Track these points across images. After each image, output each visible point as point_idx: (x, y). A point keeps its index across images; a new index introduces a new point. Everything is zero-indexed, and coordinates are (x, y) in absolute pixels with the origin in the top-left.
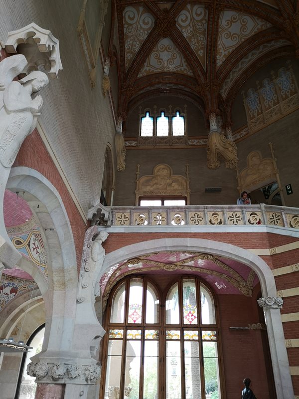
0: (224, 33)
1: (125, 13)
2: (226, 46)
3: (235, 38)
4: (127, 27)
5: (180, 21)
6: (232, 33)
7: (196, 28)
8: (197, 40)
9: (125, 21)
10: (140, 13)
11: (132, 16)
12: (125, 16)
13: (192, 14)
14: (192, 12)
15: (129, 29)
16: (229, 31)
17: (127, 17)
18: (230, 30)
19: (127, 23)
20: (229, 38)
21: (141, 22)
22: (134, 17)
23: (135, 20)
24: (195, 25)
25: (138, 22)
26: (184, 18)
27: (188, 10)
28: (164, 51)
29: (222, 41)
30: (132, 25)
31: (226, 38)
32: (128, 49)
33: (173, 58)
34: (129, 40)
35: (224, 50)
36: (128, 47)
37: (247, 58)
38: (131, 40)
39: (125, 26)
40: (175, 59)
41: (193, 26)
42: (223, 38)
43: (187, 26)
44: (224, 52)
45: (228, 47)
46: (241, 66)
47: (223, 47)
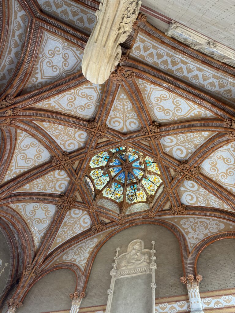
0: (177, 114)
1: (189, 203)
2: (190, 108)
3: (178, 102)
4: (200, 202)
5: (183, 156)
6: (175, 106)
7: (184, 141)
8: (194, 138)
10: (186, 190)
11: (190, 198)
12: (190, 204)
13: (173, 145)
14: (171, 146)
15: (201, 201)
16: (174, 110)
17: (191, 202)
18: (172, 110)
19: (197, 202)
20: (180, 108)
21: (192, 189)
22: (190, 195)
23: (192, 194)
24: (181, 142)
25: (194, 192)
26: (179, 152)
27: (171, 150)
28: (216, 168)
29: (186, 114)
30: (197, 198)
31: (182, 110)
32: (220, 205)
33: (222, 158)
34: (211, 203)
35: (194, 110)
36: (218, 205)
37: (196, 77)
38: (211, 201)
39: (199, 204)
40: (223, 157)
41: (183, 143)
42: (183, 113)
43: (186, 148)
44: (195, 109)
45: (190, 107)
46: (210, 78)
47: (191, 111)
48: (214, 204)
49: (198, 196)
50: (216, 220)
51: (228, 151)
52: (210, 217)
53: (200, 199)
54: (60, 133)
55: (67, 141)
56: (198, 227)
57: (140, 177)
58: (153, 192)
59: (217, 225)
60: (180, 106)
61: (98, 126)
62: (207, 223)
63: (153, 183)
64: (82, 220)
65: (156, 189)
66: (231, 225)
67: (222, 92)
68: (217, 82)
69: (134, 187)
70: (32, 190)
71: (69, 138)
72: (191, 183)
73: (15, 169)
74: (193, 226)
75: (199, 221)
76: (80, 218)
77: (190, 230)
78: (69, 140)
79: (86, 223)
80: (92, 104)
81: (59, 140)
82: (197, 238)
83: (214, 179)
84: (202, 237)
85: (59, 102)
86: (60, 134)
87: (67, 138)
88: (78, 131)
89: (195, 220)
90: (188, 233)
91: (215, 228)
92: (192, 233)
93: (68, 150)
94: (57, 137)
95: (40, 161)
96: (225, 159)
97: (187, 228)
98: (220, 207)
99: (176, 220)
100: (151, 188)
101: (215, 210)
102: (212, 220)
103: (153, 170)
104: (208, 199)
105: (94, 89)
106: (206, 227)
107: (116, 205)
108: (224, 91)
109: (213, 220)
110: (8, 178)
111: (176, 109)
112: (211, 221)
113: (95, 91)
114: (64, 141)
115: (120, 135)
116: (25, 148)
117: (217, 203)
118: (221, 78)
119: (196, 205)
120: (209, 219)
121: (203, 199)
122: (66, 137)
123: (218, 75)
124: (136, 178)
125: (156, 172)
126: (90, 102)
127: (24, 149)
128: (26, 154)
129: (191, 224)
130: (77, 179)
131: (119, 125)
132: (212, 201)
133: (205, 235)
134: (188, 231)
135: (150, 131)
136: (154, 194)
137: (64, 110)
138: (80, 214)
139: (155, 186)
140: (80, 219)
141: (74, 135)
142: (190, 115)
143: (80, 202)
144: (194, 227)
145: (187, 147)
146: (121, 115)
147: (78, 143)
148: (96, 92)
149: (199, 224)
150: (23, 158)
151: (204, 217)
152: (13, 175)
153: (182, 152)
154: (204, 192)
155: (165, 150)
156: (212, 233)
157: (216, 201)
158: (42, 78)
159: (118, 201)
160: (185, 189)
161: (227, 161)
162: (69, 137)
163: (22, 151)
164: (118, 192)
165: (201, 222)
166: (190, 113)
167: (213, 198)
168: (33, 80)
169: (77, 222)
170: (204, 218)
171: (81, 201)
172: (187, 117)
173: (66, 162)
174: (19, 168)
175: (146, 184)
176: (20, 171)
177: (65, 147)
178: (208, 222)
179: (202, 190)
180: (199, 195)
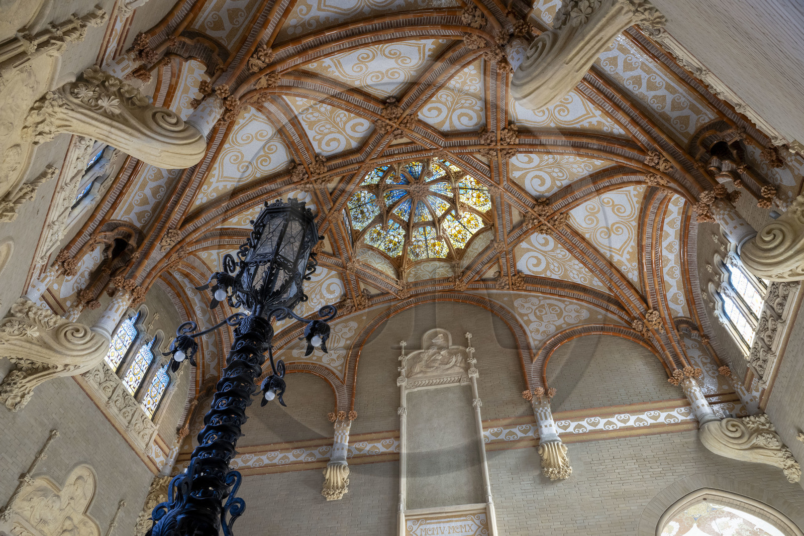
0: (558, 117)
1: (530, 270)
2: (585, 112)
3: (567, 97)
4: (551, 272)
5: (542, 189)
7: (553, 164)
8: (574, 163)
9: (541, 273)
10: (532, 248)
11: (535, 261)
12: (533, 272)
13: (530, 169)
14: (526, 169)
15: (554, 270)
17: (535, 269)
18: (551, 107)
19: (545, 270)
20: (567, 108)
21: (543, 248)
22: (536, 257)
23: (540, 257)
24: (548, 164)
25: (544, 253)
26: (537, 182)
27: (523, 177)
28: (596, 218)
29: (574, 120)
30: (548, 264)
31: (568, 112)
32: (585, 280)
33: (611, 204)
34: (571, 275)
35: (591, 117)
36: (582, 279)
37: (613, 61)
38: (571, 271)
39: (548, 274)
40: (613, 202)
41: (550, 168)
42: (569, 118)
43: (552, 177)
44: (596, 116)
45: (586, 110)
46: (637, 68)
47: (586, 119)
48: (576, 276)
49: (551, 261)
50: (576, 304)
51: (626, 195)
52: (566, 299)
53: (552, 267)
54: (321, 117)
55: (326, 134)
56: (546, 314)
57: (439, 213)
58: (462, 244)
59: (577, 312)
60: (568, 106)
61: (404, 116)
62: (560, 308)
63: (464, 227)
64: (325, 285)
65: (468, 239)
66: (600, 314)
67: (650, 98)
68: (646, 78)
69: (424, 231)
70: (241, 225)
71: (333, 129)
72: (544, 238)
73: (218, 181)
74: (537, 311)
75: (548, 304)
76: (322, 283)
77: (532, 317)
78: (332, 132)
79: (333, 292)
80: (401, 72)
81: (314, 131)
82: (544, 332)
83: (587, 236)
84: (552, 329)
85: (341, 60)
86: (319, 121)
87: (329, 129)
88: (354, 118)
89: (540, 301)
90: (528, 322)
91: (573, 316)
92: (536, 323)
93: (323, 151)
94: (311, 125)
95: (266, 168)
96: (617, 205)
97: (527, 315)
98: (586, 283)
99: (506, 299)
100: (460, 236)
101: (575, 287)
102: (568, 303)
103: (470, 203)
104: (567, 267)
105: (419, 47)
106: (560, 315)
107: (387, 261)
108: (654, 97)
109: (571, 303)
110: (202, 199)
111: (558, 108)
112: (567, 305)
113: (419, 50)
114: (320, 134)
115: (437, 136)
116: (244, 140)
117: (580, 276)
118: (655, 72)
119: (543, 276)
120: (564, 301)
121: (558, 267)
122: (328, 126)
123: (651, 65)
124: (432, 213)
125: (474, 207)
126: (398, 67)
127: (242, 142)
128: (242, 154)
129: (534, 308)
130: (332, 211)
131: (438, 116)
132: (574, 272)
133: (558, 328)
134: (530, 320)
135: (501, 139)
136: (463, 248)
137: (343, 75)
138: (323, 276)
139: (468, 233)
140: (321, 285)
141: (345, 123)
142: (581, 123)
143: (328, 254)
144: (538, 313)
145: (555, 175)
146: (449, 98)
147: (347, 140)
148: (420, 53)
149: (547, 309)
150: (235, 160)
151: (557, 297)
152: (211, 193)
153: (543, 183)
154: (564, 256)
155: (512, 174)
156: (569, 324)
157: (580, 272)
158: (319, 9)
159: (391, 254)
160: (529, 247)
161: (618, 210)
162: (334, 127)
163: (237, 147)
164: (392, 237)
165: (550, 305)
166: (583, 120)
167: (576, 267)
168: (301, 10)
169: (315, 290)
170: (556, 299)
171: (331, 251)
172: (575, 125)
173: (321, 176)
174: (224, 181)
175: (449, 227)
176: (225, 186)
177: (320, 147)
178: (562, 306)
179: (562, 251)
180: (553, 260)
